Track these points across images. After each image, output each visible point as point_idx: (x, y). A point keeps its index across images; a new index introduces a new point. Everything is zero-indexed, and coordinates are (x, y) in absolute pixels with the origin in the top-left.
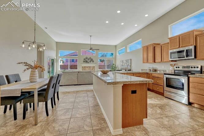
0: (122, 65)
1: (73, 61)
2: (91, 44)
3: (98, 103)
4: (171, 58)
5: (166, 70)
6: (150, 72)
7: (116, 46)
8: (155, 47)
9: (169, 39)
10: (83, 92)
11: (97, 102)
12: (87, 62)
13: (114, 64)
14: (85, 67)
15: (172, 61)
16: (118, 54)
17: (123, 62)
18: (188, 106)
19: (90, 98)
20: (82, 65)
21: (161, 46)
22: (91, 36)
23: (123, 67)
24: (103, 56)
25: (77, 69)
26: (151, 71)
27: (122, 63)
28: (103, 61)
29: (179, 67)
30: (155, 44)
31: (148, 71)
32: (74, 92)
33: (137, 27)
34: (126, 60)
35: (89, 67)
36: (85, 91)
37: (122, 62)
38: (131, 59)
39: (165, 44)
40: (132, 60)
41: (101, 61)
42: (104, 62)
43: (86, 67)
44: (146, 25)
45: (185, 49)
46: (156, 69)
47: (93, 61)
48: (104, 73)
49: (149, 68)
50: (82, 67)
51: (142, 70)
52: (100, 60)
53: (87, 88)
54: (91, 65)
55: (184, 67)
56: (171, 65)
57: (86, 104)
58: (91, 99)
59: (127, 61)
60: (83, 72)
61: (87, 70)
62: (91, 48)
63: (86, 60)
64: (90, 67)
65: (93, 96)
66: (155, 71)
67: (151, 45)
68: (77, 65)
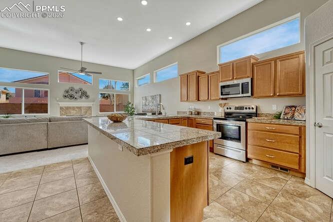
0: (146, 105)
1: (37, 94)
2: (83, 60)
3: (102, 191)
4: (222, 94)
5: (214, 113)
6: (190, 116)
7: (133, 70)
8: (198, 77)
9: (220, 65)
10: (63, 166)
11: (101, 186)
12: (72, 97)
13: (130, 103)
14: (67, 108)
15: (222, 99)
16: (136, 86)
17: (146, 99)
18: (246, 164)
19: (82, 178)
20: (60, 103)
21: (208, 76)
22: (82, 43)
23: (146, 108)
24: (107, 87)
25: (46, 112)
26: (192, 114)
27: (144, 101)
28: (107, 97)
29: (230, 108)
30: (198, 71)
31: (187, 115)
32: (34, 171)
33: (171, 41)
34: (151, 96)
35: (77, 107)
36: (68, 162)
37: (144, 99)
38: (160, 95)
39: (213, 73)
40: (162, 97)
41: (104, 97)
42: (109, 99)
43: (70, 108)
44: (186, 41)
45: (240, 82)
46: (199, 111)
47: (87, 97)
48: (115, 122)
49: (190, 109)
50: (61, 108)
51: (178, 113)
52: (101, 94)
53: (73, 154)
54: (82, 103)
55: (237, 108)
56: (221, 105)
57: (70, 201)
58: (84, 184)
59: (153, 97)
60: (63, 119)
61: (74, 114)
62: (82, 68)
63: (71, 93)
64: (80, 108)
65: (90, 174)
66: (199, 113)
67: (193, 72)
68: (47, 104)
